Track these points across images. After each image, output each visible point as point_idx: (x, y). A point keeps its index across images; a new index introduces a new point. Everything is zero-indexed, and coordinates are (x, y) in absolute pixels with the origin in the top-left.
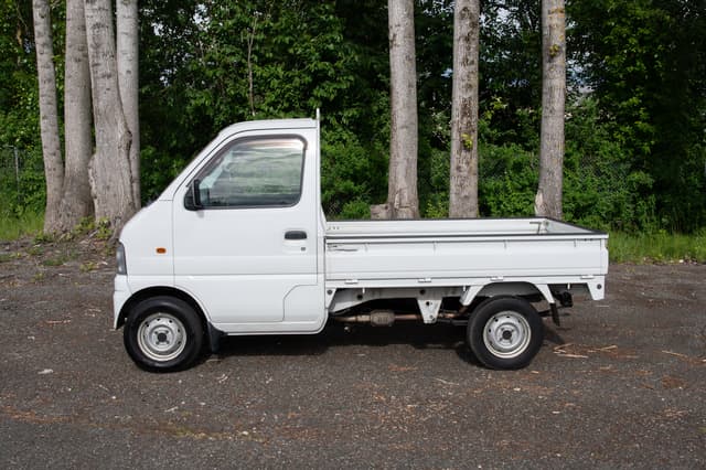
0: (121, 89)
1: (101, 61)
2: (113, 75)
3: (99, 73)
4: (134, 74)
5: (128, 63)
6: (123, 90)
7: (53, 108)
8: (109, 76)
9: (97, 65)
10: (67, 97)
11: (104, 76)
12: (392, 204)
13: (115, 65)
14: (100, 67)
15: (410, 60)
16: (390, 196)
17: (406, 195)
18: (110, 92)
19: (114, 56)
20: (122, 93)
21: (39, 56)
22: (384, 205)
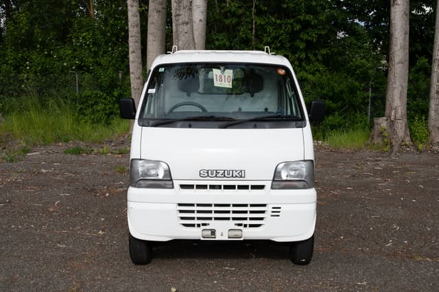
0: (195, 32)
1: (182, 12)
2: (189, 22)
3: (180, 21)
4: (204, 22)
5: (201, 14)
6: (196, 34)
7: (139, 45)
8: (187, 23)
9: (179, 15)
10: (150, 38)
11: (183, 24)
12: (390, 117)
13: (191, 15)
14: (181, 17)
15: (406, 15)
16: (387, 112)
17: (400, 111)
18: (187, 35)
19: (190, 9)
20: (195, 37)
21: (129, 8)
22: (384, 118)
